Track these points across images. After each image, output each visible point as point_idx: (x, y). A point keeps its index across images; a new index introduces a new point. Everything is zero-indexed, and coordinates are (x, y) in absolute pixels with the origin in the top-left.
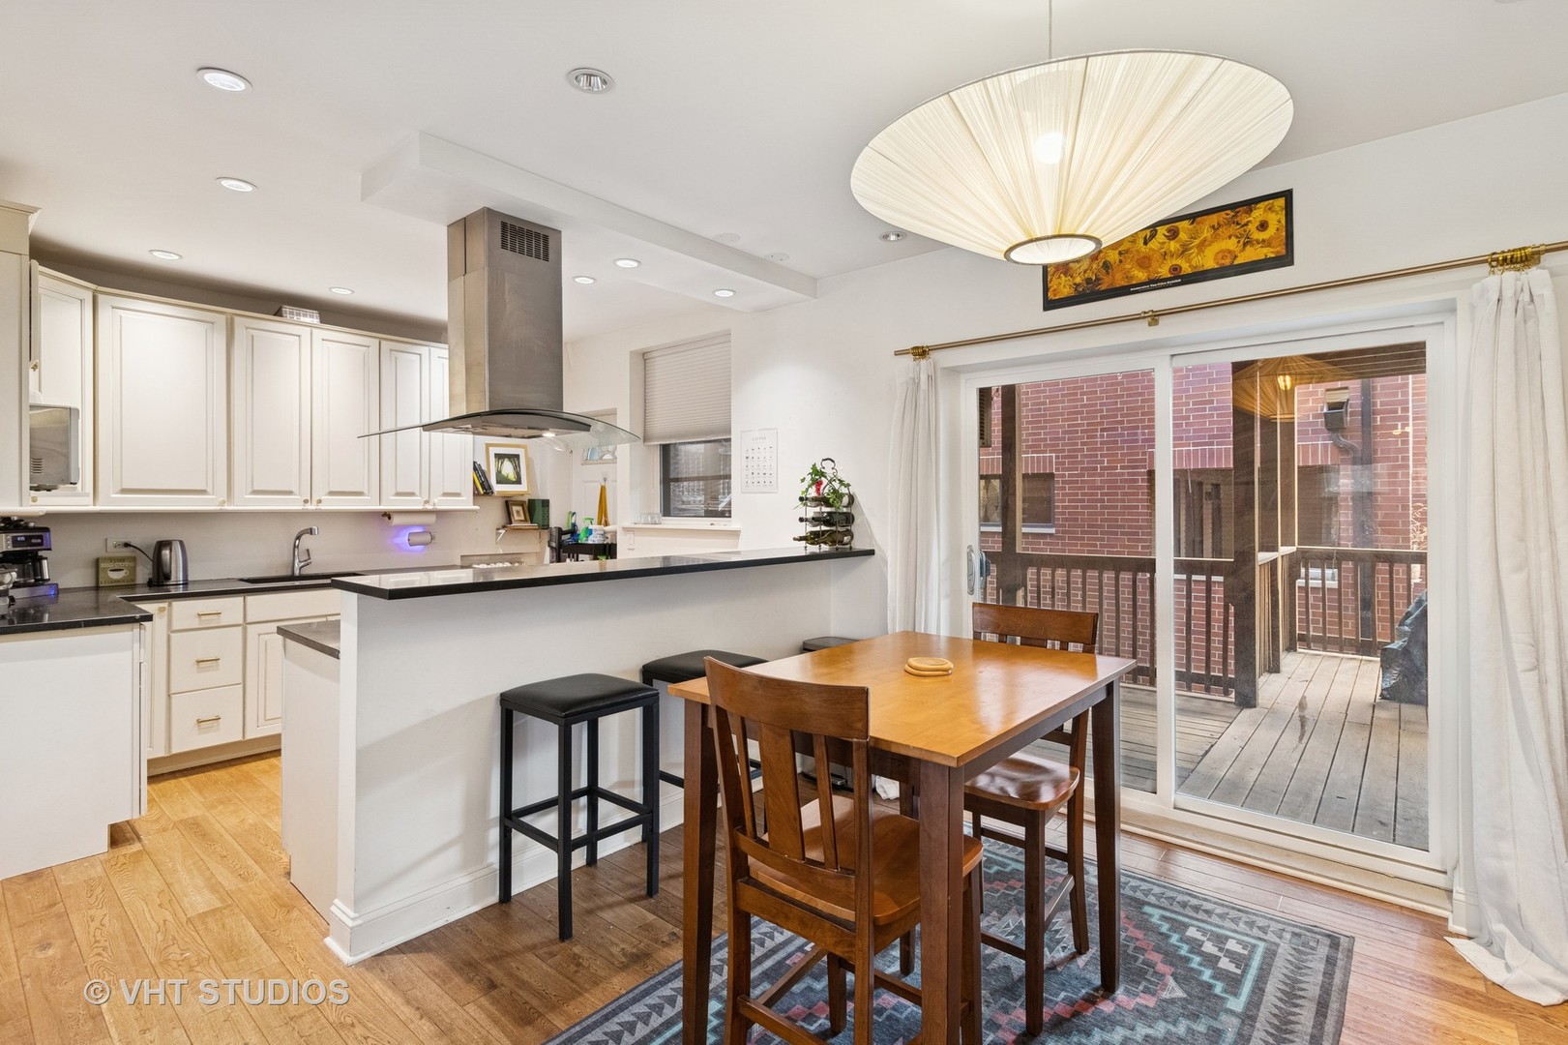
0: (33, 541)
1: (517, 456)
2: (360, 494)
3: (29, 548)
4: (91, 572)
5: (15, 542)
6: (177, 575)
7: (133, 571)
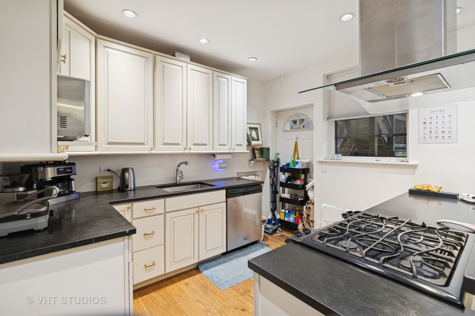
0: (68, 170)
1: (257, 128)
2: (205, 145)
3: (65, 175)
4: (94, 184)
5: (59, 172)
6: (131, 186)
7: (112, 183)
